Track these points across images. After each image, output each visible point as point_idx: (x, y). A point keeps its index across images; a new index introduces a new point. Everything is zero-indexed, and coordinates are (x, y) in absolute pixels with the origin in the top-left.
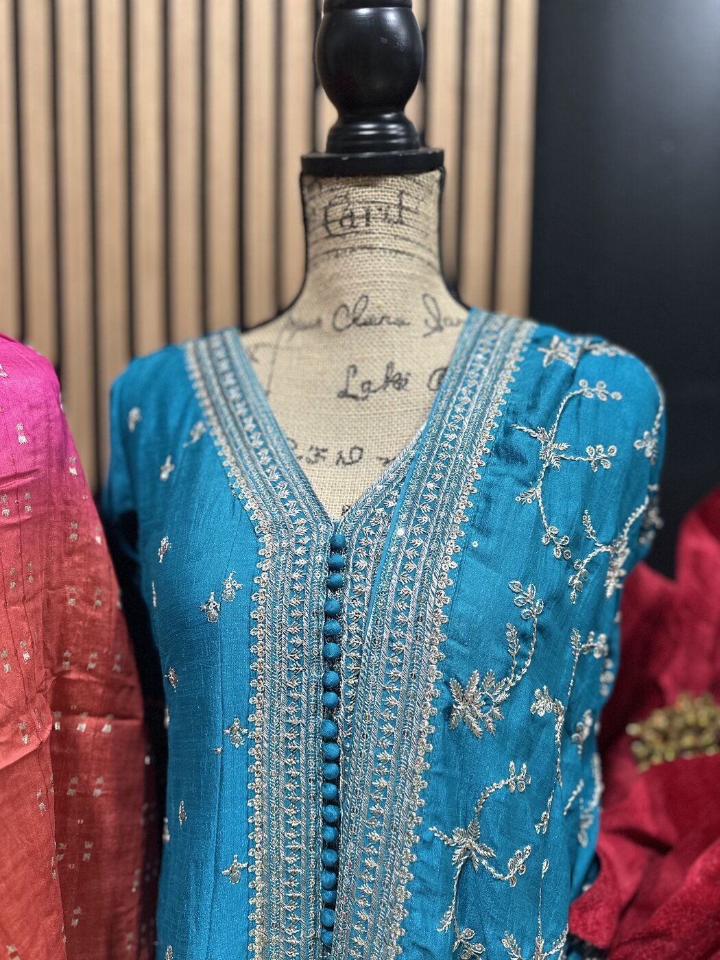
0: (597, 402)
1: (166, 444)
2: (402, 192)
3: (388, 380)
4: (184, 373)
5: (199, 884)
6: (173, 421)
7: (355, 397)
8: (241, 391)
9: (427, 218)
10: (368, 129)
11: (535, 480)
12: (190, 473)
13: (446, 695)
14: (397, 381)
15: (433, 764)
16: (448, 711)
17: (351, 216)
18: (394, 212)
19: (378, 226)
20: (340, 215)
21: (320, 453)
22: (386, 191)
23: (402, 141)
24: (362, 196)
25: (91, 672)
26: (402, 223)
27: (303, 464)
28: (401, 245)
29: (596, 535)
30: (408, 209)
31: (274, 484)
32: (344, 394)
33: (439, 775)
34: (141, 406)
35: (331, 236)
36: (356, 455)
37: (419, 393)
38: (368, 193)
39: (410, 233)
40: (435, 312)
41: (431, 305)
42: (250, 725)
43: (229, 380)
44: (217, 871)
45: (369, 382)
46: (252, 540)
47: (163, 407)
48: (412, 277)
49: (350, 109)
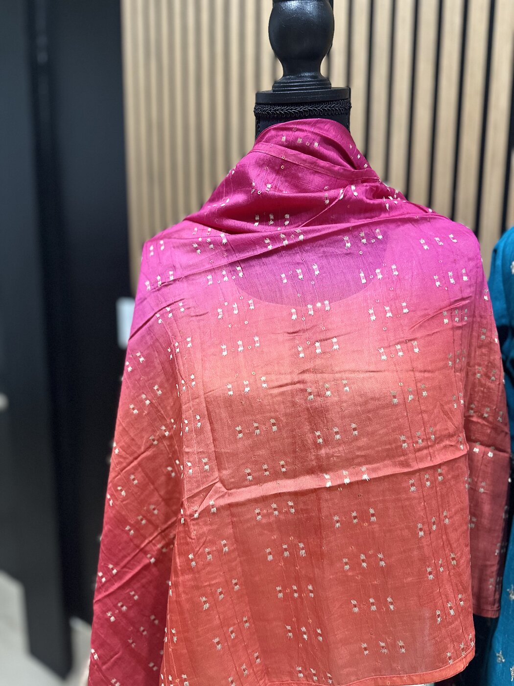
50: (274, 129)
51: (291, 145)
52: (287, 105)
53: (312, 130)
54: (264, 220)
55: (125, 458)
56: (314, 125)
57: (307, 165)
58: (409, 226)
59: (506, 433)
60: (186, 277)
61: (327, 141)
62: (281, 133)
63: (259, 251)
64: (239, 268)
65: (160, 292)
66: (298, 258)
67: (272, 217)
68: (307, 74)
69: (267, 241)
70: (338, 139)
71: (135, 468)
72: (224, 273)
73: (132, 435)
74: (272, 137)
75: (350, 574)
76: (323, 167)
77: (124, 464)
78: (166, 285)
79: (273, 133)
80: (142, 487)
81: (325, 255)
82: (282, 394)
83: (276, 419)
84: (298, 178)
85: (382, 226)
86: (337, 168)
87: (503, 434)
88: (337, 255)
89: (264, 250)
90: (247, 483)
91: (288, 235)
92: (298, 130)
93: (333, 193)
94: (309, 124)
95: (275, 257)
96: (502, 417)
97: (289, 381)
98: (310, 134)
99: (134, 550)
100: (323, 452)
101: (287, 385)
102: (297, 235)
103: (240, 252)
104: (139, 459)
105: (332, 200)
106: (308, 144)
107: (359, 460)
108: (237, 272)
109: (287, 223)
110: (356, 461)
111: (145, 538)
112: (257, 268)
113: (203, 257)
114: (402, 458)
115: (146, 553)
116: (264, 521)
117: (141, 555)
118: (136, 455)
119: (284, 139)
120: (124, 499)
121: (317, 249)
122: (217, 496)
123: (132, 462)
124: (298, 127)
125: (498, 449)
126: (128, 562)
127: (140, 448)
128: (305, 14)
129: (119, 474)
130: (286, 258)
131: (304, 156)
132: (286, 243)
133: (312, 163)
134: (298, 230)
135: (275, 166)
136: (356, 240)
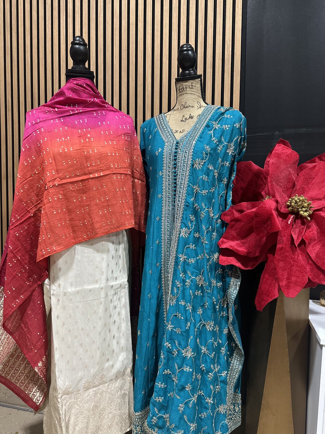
0: (227, 118)
1: (150, 133)
2: (192, 83)
3: (190, 117)
4: (154, 121)
5: (154, 198)
6: (152, 129)
7: (184, 121)
8: (164, 122)
9: (198, 87)
10: (187, 72)
11: (212, 130)
12: (154, 136)
13: (193, 162)
14: (191, 117)
15: (190, 173)
16: (193, 165)
17: (183, 88)
18: (191, 87)
19: (188, 89)
20: (181, 88)
21: (177, 131)
22: (189, 83)
23: (193, 74)
24: (185, 84)
25: (137, 171)
26: (192, 88)
27: (174, 133)
28: (192, 92)
29: (225, 141)
30: (194, 86)
31: (168, 135)
32: (182, 121)
33: (191, 175)
34: (146, 128)
35: (180, 92)
36: (183, 131)
37: (195, 119)
38: (186, 84)
39: (194, 90)
40: (200, 105)
41: (199, 103)
42: (163, 172)
43: (162, 121)
44: (157, 196)
45: (186, 118)
46: (164, 144)
47: (150, 127)
48: (195, 98)
49: (184, 69)
50: (72, 80)
51: (77, 85)
52: (76, 73)
53: (83, 81)
54: (69, 106)
55: (22, 179)
56: (84, 80)
57: (82, 91)
58: (112, 112)
59: (144, 176)
60: (44, 121)
61: (87, 85)
62: (74, 81)
63: (68, 114)
64: (62, 119)
65: (34, 126)
66: (80, 117)
67: (72, 105)
68: (81, 66)
69: (71, 111)
70: (91, 85)
71: (26, 183)
72: (57, 120)
73: (25, 171)
74: (72, 82)
75: (99, 203)
76: (87, 92)
77: (22, 181)
78: (36, 123)
79: (72, 81)
80: (28, 189)
81: (88, 117)
82: (77, 152)
83: (75, 159)
84: (80, 94)
85: (105, 111)
86: (91, 93)
87: (143, 176)
88: (92, 117)
89: (69, 114)
90: (67, 178)
91: (77, 110)
92: (79, 80)
93: (90, 99)
94: (82, 79)
95: (73, 116)
96: (142, 171)
97: (79, 148)
98: (83, 82)
99: (25, 211)
100: (90, 169)
101: (78, 149)
102: (80, 110)
103: (62, 114)
104: (27, 180)
105: (90, 101)
106: (82, 85)
107: (100, 171)
108: (61, 120)
109: (76, 107)
110: (99, 171)
111: (29, 207)
112: (68, 119)
113: (50, 115)
114: (111, 170)
115: (29, 212)
116: (72, 189)
117: (28, 213)
118: (26, 179)
119: (75, 82)
120: (22, 193)
121: (86, 115)
122: (57, 181)
123: (25, 181)
124: (80, 80)
125: (142, 181)
126: (23, 215)
127: (27, 176)
128: (81, 49)
129: (20, 184)
130: (76, 116)
131: (81, 88)
132: (76, 112)
133: (84, 90)
134: (80, 109)
135: (73, 90)
136: (97, 114)
